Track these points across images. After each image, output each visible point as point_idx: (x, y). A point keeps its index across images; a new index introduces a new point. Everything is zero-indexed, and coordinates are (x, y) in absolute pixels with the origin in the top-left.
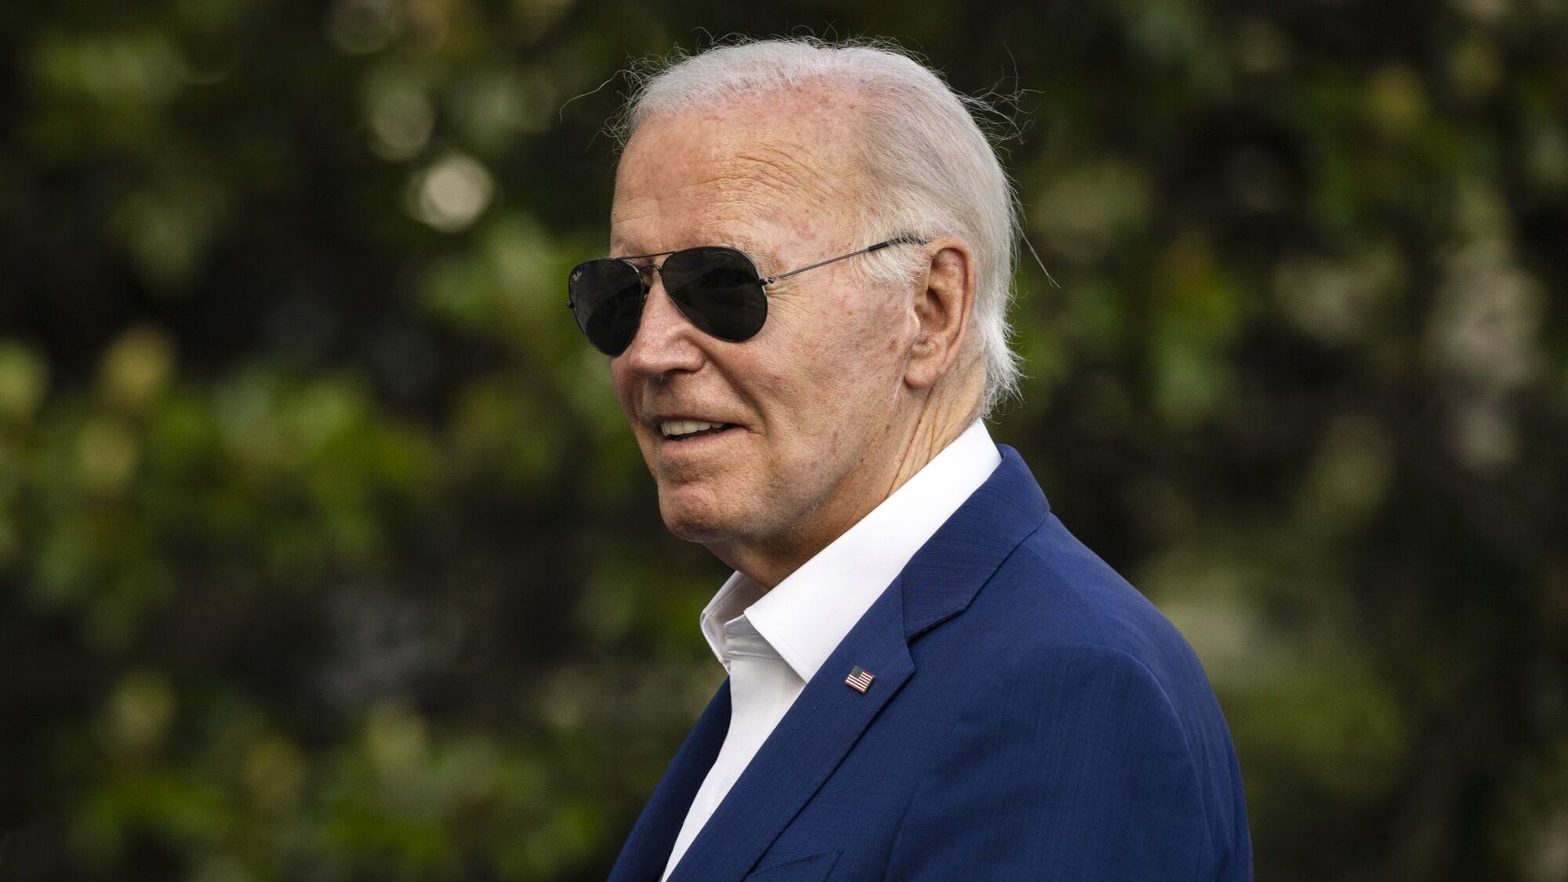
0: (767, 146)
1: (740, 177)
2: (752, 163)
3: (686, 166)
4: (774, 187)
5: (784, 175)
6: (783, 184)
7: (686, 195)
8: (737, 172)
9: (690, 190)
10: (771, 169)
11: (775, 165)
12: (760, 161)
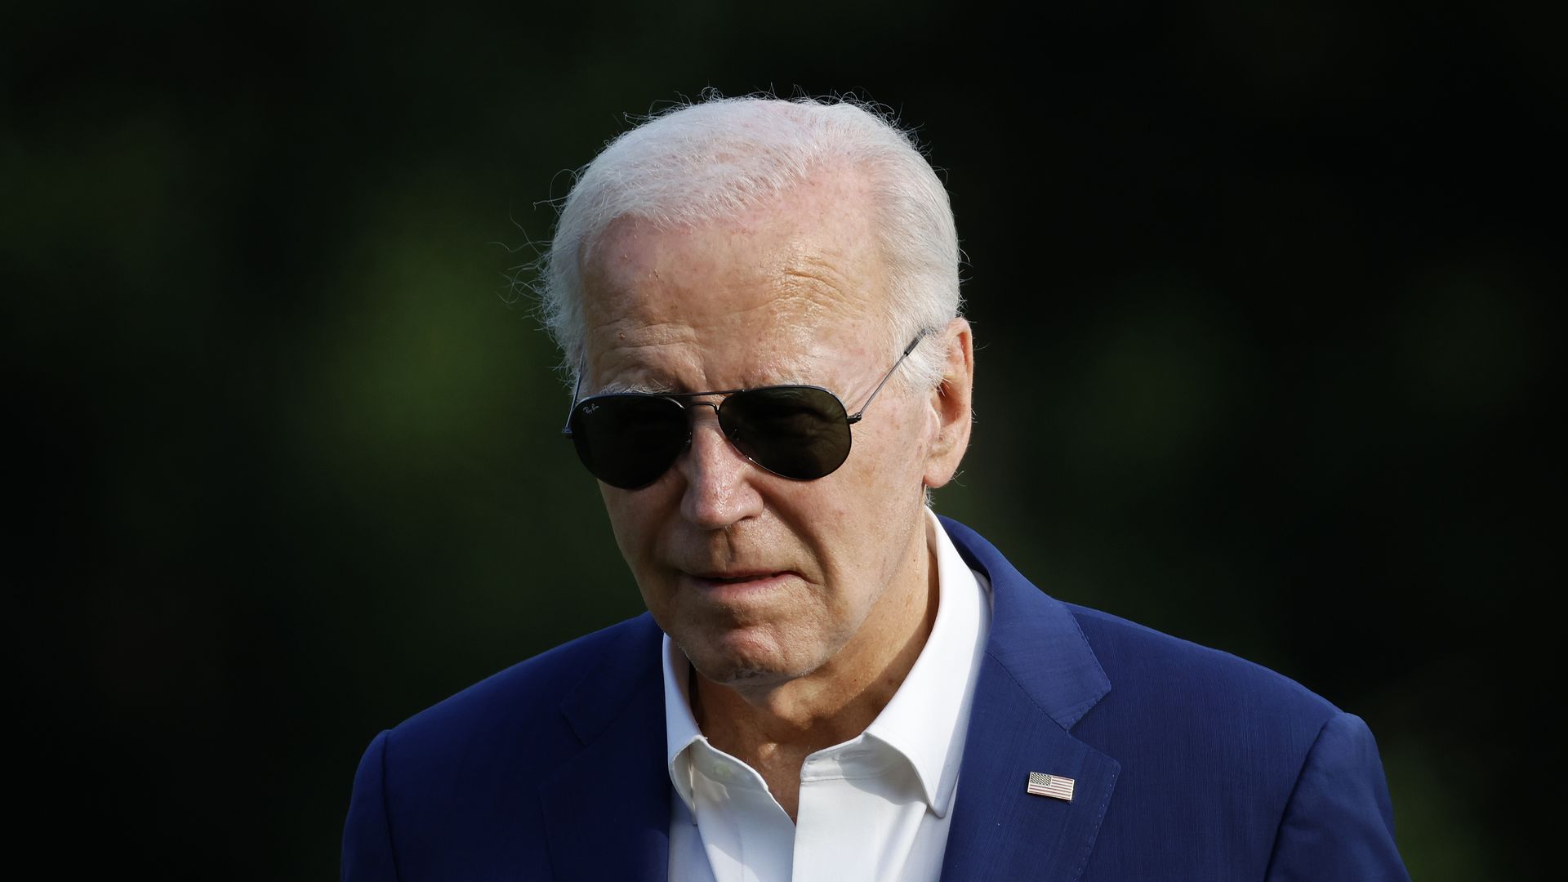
0: (812, 259)
1: (793, 295)
2: (801, 279)
3: (726, 291)
4: (825, 304)
5: (831, 289)
6: (831, 300)
7: (733, 323)
8: (788, 290)
9: (736, 317)
10: (820, 283)
11: (822, 280)
12: (809, 276)
